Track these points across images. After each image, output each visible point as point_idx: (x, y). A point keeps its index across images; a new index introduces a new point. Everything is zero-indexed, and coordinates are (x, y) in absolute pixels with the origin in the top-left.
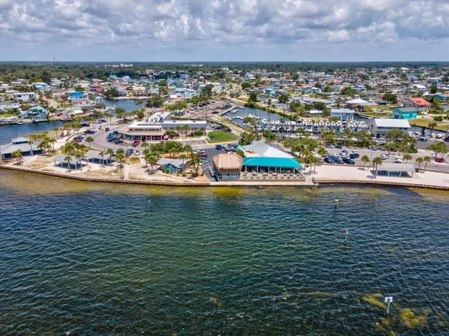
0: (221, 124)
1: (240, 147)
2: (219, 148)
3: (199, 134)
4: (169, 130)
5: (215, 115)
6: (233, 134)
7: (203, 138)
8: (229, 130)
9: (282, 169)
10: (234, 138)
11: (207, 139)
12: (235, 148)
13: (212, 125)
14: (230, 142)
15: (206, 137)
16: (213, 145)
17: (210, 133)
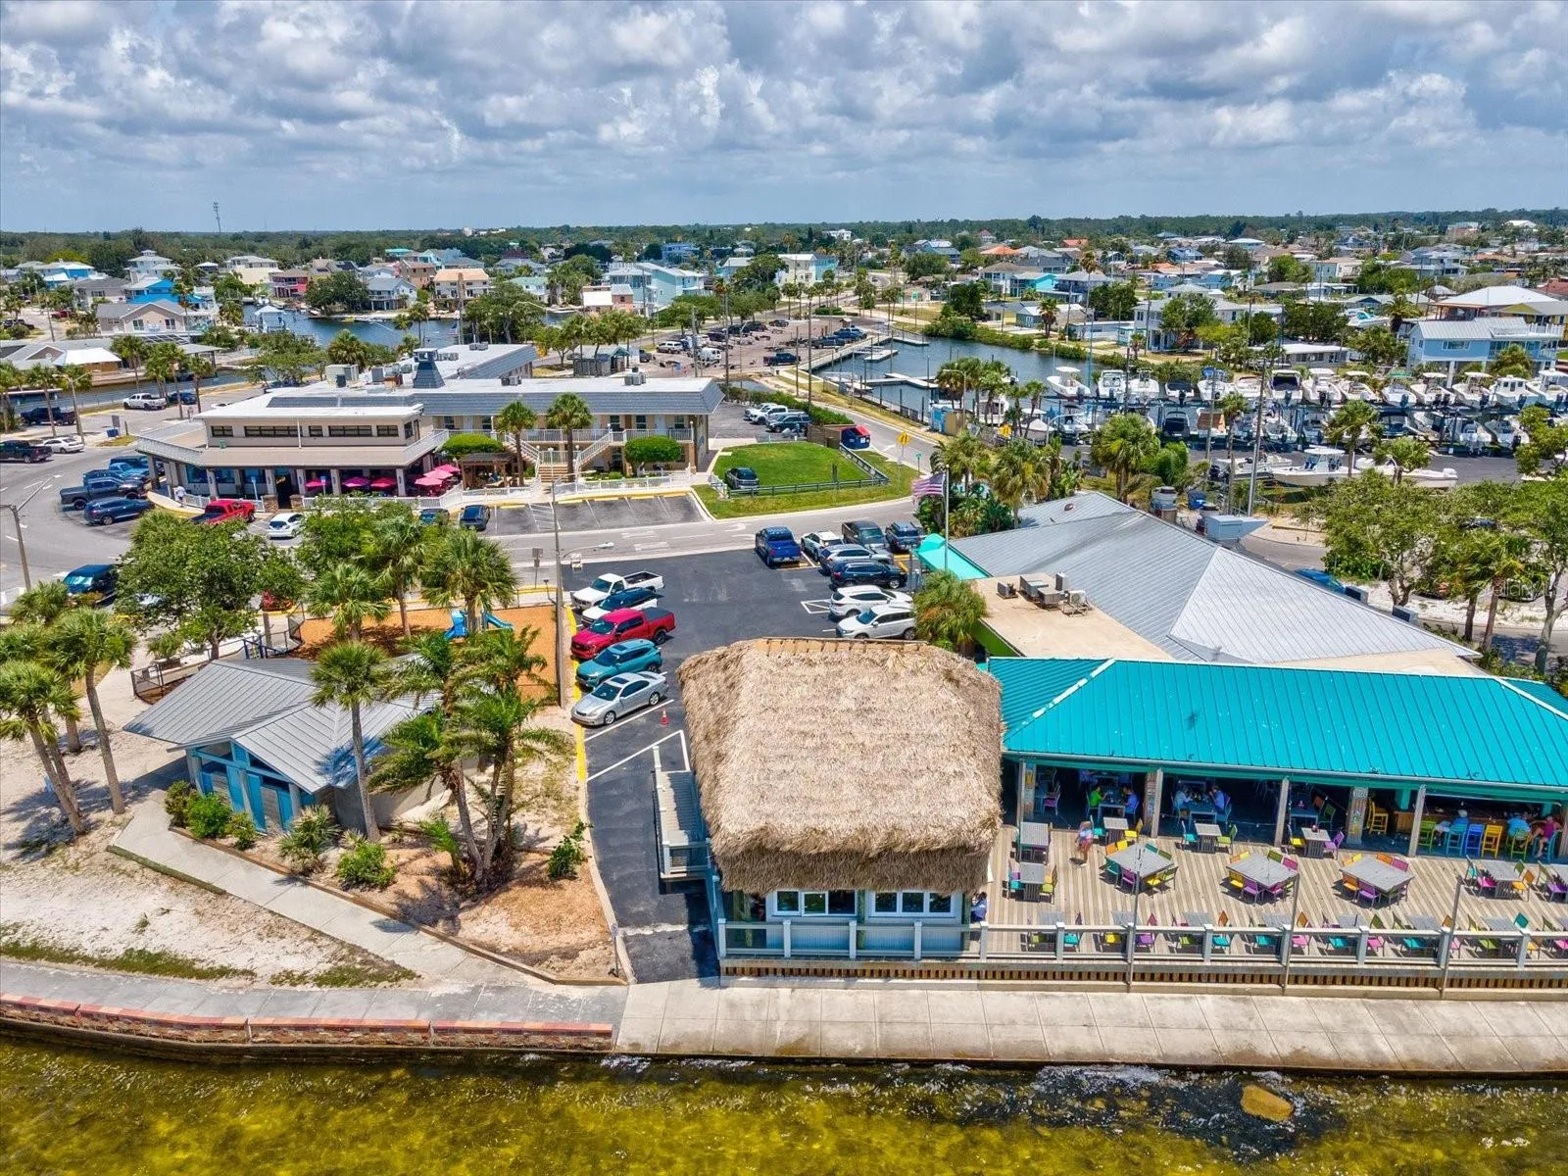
0: (806, 408)
1: (935, 551)
2: (777, 551)
3: (659, 459)
4: (470, 435)
5: (784, 370)
6: (879, 460)
7: (681, 482)
8: (852, 437)
9: (1442, 805)
10: (885, 481)
11: (704, 490)
12: (895, 549)
13: (757, 412)
14: (862, 511)
15: (702, 478)
16: (741, 531)
17: (738, 452)
